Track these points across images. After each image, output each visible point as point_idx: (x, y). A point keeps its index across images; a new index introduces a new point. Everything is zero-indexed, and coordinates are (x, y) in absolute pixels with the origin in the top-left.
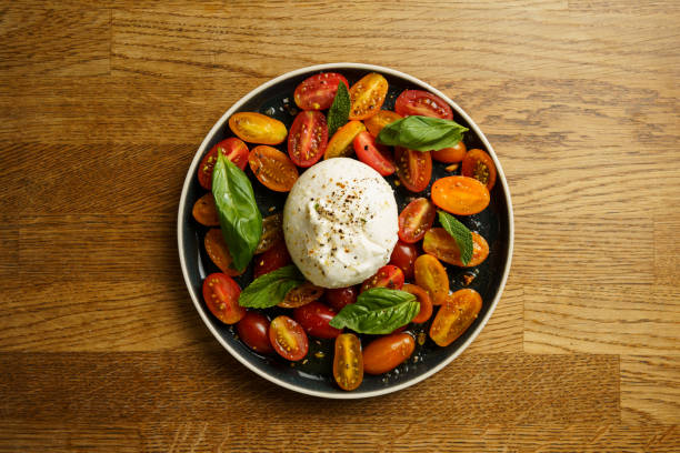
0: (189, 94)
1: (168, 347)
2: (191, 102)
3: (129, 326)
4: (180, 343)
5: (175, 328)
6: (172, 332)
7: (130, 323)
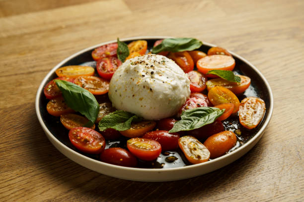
0: (21, 84)
1: (49, 198)
2: (23, 87)
3: (13, 195)
4: (58, 193)
5: (51, 186)
6: (49, 189)
7: (12, 193)
